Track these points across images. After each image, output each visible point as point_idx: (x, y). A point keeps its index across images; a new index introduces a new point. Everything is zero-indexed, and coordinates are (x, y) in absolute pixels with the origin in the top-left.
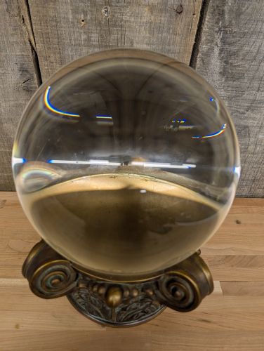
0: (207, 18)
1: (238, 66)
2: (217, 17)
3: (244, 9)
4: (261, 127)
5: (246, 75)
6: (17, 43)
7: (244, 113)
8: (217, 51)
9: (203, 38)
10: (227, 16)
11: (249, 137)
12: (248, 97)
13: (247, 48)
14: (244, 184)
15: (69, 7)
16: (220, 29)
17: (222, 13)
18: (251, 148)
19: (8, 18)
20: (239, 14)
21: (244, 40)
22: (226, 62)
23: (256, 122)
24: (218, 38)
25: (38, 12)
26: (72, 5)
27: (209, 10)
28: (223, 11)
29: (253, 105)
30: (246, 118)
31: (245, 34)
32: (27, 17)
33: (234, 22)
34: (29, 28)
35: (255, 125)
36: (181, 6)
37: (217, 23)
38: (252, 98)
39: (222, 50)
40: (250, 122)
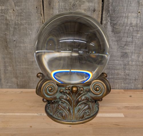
0: (104, 12)
1: (118, 28)
2: (107, 12)
3: (116, 9)
4: (132, 53)
5: (121, 32)
6: (38, 22)
7: (124, 47)
8: (109, 23)
9: (104, 19)
10: (110, 12)
11: (128, 58)
12: (124, 40)
13: (119, 22)
14: (131, 82)
15: (57, 11)
16: (109, 16)
17: (109, 11)
18: (130, 63)
19: (36, 14)
20: (114, 11)
21: (118, 19)
22: (113, 27)
23: (130, 51)
24: (109, 19)
25: (47, 12)
26: (58, 10)
27: (104, 10)
28: (109, 10)
29: (127, 43)
30: (125, 49)
31: (118, 17)
32: (43, 14)
33: (113, 13)
34: (43, 17)
35: (130, 52)
36: (95, 9)
37: (108, 14)
38: (126, 40)
39: (111, 23)
40: (127, 51)
